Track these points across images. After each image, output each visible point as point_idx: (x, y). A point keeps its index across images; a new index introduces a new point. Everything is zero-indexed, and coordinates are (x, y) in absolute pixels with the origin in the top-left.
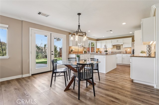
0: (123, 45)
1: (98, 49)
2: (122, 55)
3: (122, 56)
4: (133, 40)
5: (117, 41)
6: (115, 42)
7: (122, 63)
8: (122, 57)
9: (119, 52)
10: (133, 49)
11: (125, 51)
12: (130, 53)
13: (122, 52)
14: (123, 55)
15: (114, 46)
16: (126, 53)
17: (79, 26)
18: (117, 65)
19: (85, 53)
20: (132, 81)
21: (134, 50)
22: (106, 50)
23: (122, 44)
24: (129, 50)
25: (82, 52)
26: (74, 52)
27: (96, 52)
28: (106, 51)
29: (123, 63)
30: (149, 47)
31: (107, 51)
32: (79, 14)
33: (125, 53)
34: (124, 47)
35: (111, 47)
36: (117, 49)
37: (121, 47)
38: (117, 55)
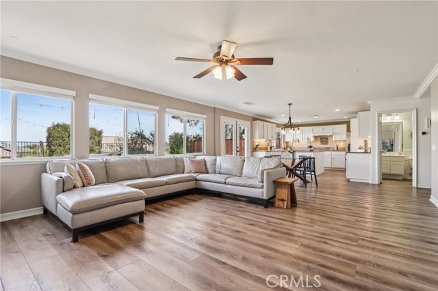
0: (332, 136)
1: (287, 143)
2: (331, 153)
3: (331, 155)
4: (349, 130)
5: (323, 129)
6: (320, 131)
8: (332, 157)
9: (326, 148)
10: (348, 143)
11: (336, 147)
12: (344, 150)
13: (331, 148)
14: (333, 152)
15: (316, 137)
16: (338, 150)
17: (290, 118)
20: (348, 181)
21: (349, 145)
23: (331, 134)
24: (341, 145)
26: (262, 149)
30: (366, 142)
32: (290, 104)
33: (336, 149)
36: (322, 143)
37: (329, 139)
38: (325, 153)
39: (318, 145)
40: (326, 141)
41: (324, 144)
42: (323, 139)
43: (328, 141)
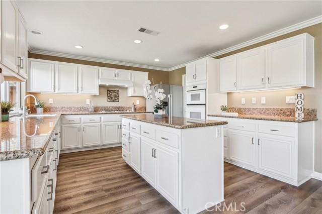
5: (116, 75)
13: (123, 108)
24: (137, 103)
34: (129, 95)
36: (110, 98)
39: (104, 102)
40: (116, 97)
41: (113, 101)
42: (112, 92)
43: (119, 96)
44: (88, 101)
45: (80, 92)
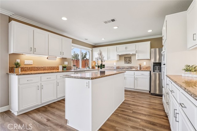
0: (135, 55)
2: (134, 73)
3: (134, 75)
5: (126, 48)
6: (123, 50)
7: (133, 88)
8: (134, 77)
9: (129, 67)
11: (139, 66)
13: (133, 67)
14: (136, 72)
15: (120, 56)
16: (141, 69)
18: (126, 91)
19: (64, 69)
22: (101, 64)
23: (134, 52)
25: (58, 67)
27: (91, 68)
28: (102, 66)
29: (136, 88)
31: (104, 65)
33: (139, 69)
34: (137, 59)
35: (116, 58)
36: (126, 62)
37: (133, 58)
39: (122, 64)
40: (130, 60)
41: (128, 63)
42: (127, 58)
43: (131, 60)
44: (115, 64)
45: (109, 59)
